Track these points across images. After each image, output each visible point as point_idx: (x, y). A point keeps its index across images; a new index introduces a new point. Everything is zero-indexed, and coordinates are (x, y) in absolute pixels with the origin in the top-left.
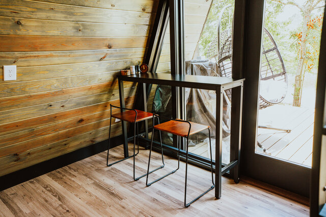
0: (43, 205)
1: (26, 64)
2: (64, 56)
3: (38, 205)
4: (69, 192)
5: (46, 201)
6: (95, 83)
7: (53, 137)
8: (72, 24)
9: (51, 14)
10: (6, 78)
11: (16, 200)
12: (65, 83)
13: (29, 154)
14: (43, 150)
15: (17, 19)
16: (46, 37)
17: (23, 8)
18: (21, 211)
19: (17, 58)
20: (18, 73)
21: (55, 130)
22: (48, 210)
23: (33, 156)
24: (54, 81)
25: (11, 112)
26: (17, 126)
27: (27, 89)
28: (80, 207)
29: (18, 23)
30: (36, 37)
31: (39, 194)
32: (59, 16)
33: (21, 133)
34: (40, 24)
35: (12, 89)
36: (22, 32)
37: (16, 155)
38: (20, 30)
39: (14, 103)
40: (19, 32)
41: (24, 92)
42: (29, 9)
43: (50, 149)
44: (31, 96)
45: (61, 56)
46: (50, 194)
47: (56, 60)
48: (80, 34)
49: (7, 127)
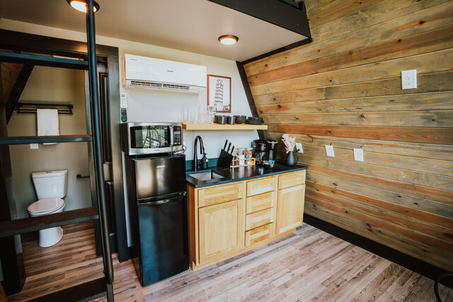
1: (370, 150)
3: (343, 267)
4: (368, 283)
8: (420, 114)
9: (391, 106)
10: (356, 158)
12: (418, 178)
13: (380, 232)
14: (393, 237)
15: (360, 113)
16: (389, 128)
17: (365, 104)
19: (363, 144)
20: (364, 157)
22: (337, 273)
23: (383, 236)
24: (402, 173)
25: (362, 186)
26: (368, 200)
27: (373, 172)
29: (362, 116)
30: (378, 128)
31: (358, 264)
32: (400, 106)
33: (372, 209)
34: (381, 116)
35: (361, 169)
36: (365, 123)
37: (368, 225)
38: (363, 121)
39: (364, 180)
40: (363, 123)
41: (371, 174)
42: (369, 104)
44: (377, 180)
45: (407, 148)
46: (360, 270)
47: (402, 151)
48: (434, 125)
49: (360, 198)
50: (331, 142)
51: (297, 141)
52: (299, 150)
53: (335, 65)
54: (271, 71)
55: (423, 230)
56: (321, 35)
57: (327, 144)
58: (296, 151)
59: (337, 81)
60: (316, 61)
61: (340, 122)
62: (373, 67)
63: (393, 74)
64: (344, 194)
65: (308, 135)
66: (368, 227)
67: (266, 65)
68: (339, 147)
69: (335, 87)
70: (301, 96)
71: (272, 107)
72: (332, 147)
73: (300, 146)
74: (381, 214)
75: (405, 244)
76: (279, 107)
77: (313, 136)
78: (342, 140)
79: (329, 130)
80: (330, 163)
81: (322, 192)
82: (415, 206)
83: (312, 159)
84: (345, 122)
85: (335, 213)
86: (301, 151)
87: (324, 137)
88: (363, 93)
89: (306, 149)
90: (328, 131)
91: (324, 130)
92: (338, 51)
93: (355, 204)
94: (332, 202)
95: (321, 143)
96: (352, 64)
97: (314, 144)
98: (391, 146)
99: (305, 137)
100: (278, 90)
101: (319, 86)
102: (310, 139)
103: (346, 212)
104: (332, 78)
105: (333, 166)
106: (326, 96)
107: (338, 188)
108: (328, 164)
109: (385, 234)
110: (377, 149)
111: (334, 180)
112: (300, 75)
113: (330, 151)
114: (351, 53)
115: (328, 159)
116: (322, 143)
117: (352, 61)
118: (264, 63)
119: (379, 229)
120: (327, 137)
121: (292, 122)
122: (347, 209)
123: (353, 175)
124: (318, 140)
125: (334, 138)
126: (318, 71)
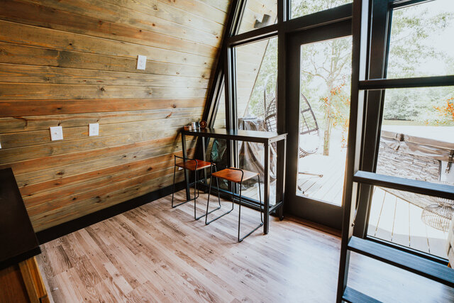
0: (120, 239)
1: (106, 122)
2: (137, 115)
3: (116, 238)
4: (141, 230)
5: (123, 236)
6: (162, 137)
7: (127, 183)
8: (144, 89)
9: (128, 82)
10: (91, 134)
11: (99, 234)
12: (137, 137)
13: (108, 197)
14: (119, 194)
15: (101, 87)
16: (123, 100)
17: (107, 78)
18: (103, 243)
19: (100, 117)
20: (100, 130)
21: (128, 177)
22: (124, 243)
23: (112, 198)
24: (129, 136)
25: (94, 162)
26: (98, 173)
27: (106, 143)
28: (150, 242)
29: (102, 89)
30: (115, 100)
31: (117, 230)
32: (134, 82)
33: (102, 179)
34: (119, 90)
35: (95, 143)
36: (104, 96)
37: (98, 197)
38: (102, 95)
39: (96, 154)
40: (102, 97)
41: (104, 145)
42: (111, 78)
43: (124, 192)
44: (110, 149)
45: (134, 115)
46: (125, 230)
47: (130, 118)
48: (150, 96)
49: (91, 175)
50: (59, 121)
55: (137, 175)
57: (54, 125)
59: (79, 47)
61: (76, 96)
62: (119, 45)
63: (133, 55)
64: (73, 179)
65: (18, 118)
66: (97, 200)
68: (70, 126)
69: (75, 54)
70: (8, 54)
72: (60, 127)
74: (111, 180)
75: (127, 193)
77: (28, 118)
78: (76, 117)
79: (59, 106)
80: (55, 149)
82: (134, 159)
84: (82, 96)
85: (58, 209)
87: (48, 117)
88: (106, 66)
89: (9, 140)
90: (59, 108)
91: (49, 107)
92: (86, 13)
93: (85, 184)
94: (54, 198)
95: (43, 125)
96: (100, 35)
97: (29, 130)
98: (123, 116)
99: (10, 121)
101: (52, 46)
102: (22, 123)
103: (74, 199)
104: (73, 41)
105: (60, 151)
106: (59, 61)
107: (65, 176)
108: (52, 151)
109: (112, 196)
110: (112, 120)
111: (58, 169)
113: (57, 133)
114: (100, 22)
115: (51, 146)
116: (46, 127)
117: (101, 31)
119: (107, 194)
120: (54, 116)
122: (76, 195)
123: (85, 154)
124: (37, 122)
125: (65, 116)
126: (53, 26)
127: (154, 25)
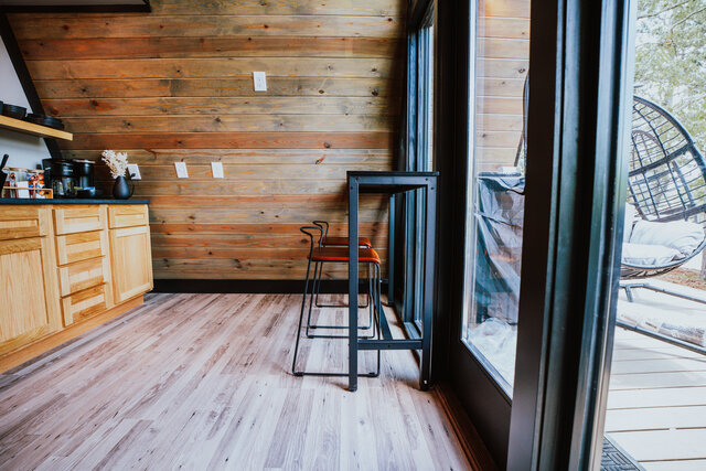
1: (230, 162)
2: (268, 155)
6: (315, 192)
7: (272, 252)
8: (271, 118)
9: (246, 109)
10: (215, 176)
12: (275, 188)
13: (249, 264)
14: (263, 265)
15: (216, 116)
16: (246, 133)
17: (221, 106)
19: (221, 155)
20: (225, 172)
21: (274, 245)
23: (254, 268)
24: (262, 184)
25: (224, 212)
26: (233, 228)
27: (235, 189)
29: (218, 120)
30: (235, 134)
32: (255, 109)
33: (238, 238)
34: (237, 120)
35: (222, 188)
36: (222, 129)
37: (237, 260)
38: (220, 127)
39: (226, 202)
40: (220, 129)
41: (233, 192)
42: (225, 106)
43: (271, 266)
44: (239, 198)
45: (263, 155)
47: (259, 159)
48: (282, 129)
49: (224, 228)
50: (182, 157)
51: (130, 160)
52: (134, 175)
53: (185, 50)
54: (77, 39)
55: (286, 245)
56: (165, 6)
57: (178, 160)
58: (128, 177)
59: (186, 73)
60: (157, 40)
61: (193, 128)
62: (227, 63)
63: (246, 73)
64: (205, 228)
65: (149, 150)
66: (236, 264)
67: (66, 28)
68: (193, 163)
69: (184, 81)
70: (134, 89)
71: (79, 104)
72: (184, 163)
73: (135, 169)
74: (248, 241)
75: (274, 268)
76: (95, 104)
77: (156, 151)
78: (197, 153)
79: (179, 139)
80: (183, 188)
81: (176, 236)
82: (276, 220)
83: (156, 187)
84: (199, 128)
85: (196, 261)
86: (138, 176)
87: (172, 151)
88: (217, 91)
89: (144, 172)
90: (179, 142)
91: (172, 140)
92: (186, 34)
93: (219, 238)
94: (190, 245)
95: (168, 159)
96: (204, 54)
97: (158, 163)
98: (249, 155)
99: (143, 153)
100: (93, 75)
101: (163, 76)
102: (152, 155)
103: (211, 253)
104: (180, 67)
105: (188, 191)
106: (172, 91)
107: (197, 221)
108: (180, 191)
109: (255, 265)
110: (237, 160)
111: (190, 212)
112: (133, 55)
113: (182, 169)
114: (202, 40)
115: (180, 183)
116: (170, 160)
117: (204, 50)
118: (62, 23)
119: (248, 261)
120: (176, 150)
121: (120, 129)
122: (210, 249)
123: (213, 199)
124: (163, 156)
125: (186, 151)
126: (161, 55)
127: (266, 27)
